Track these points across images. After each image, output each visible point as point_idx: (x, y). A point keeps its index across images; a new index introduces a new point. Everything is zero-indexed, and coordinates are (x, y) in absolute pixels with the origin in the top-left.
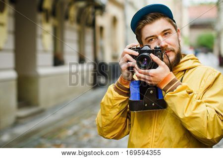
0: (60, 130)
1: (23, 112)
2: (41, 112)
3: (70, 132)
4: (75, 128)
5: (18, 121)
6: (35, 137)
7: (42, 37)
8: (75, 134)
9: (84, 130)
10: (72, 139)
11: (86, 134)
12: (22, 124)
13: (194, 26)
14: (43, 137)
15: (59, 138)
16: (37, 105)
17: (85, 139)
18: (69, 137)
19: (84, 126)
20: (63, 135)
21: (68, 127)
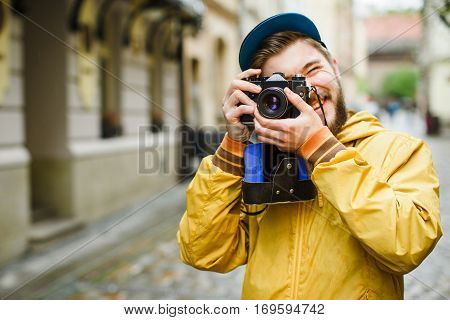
0: (115, 264)
1: (43, 231)
2: (78, 230)
3: (135, 268)
4: (146, 260)
5: (32, 249)
6: (67, 278)
7: (77, 81)
8: (146, 271)
9: (163, 264)
10: (140, 283)
11: (167, 272)
12: (41, 254)
13: (376, 56)
14: (82, 278)
15: (114, 280)
16: (69, 215)
17: (166, 282)
18: (134, 277)
19: (163, 256)
20: (122, 273)
21: (132, 258)
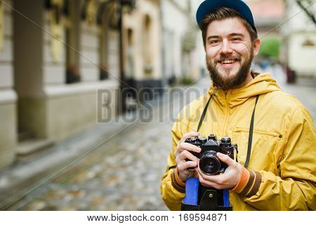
0: (77, 171)
1: (26, 148)
2: (50, 147)
3: (91, 174)
4: (97, 168)
6: (44, 181)
7: (50, 43)
8: (98, 176)
9: (109, 171)
10: (95, 184)
11: (113, 177)
12: (25, 164)
14: (54, 181)
15: (76, 182)
16: (44, 137)
17: (112, 184)
18: (90, 180)
19: (109, 166)
20: (82, 178)
21: (88, 167)
